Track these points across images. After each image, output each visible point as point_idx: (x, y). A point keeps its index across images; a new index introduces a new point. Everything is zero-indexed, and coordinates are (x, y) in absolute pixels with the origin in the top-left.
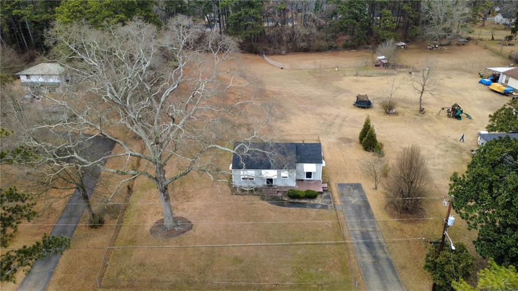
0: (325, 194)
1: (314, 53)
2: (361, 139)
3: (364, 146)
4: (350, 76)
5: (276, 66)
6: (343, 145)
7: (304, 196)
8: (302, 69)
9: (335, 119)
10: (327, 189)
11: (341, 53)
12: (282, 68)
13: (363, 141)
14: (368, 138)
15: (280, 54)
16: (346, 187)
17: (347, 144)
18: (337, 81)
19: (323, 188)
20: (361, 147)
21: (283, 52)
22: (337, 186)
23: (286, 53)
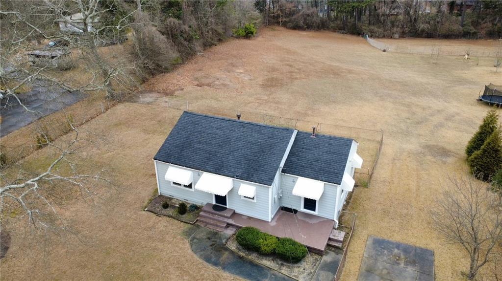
0: (328, 258)
1: (440, 39)
2: (469, 151)
3: (472, 166)
4: (486, 66)
5: (377, 48)
6: (429, 157)
7: (268, 249)
8: (413, 54)
9: (432, 115)
10: (340, 245)
11: (480, 41)
12: (384, 51)
13: (472, 157)
14: (485, 151)
15: (391, 37)
16: (390, 251)
17: (439, 158)
18: (462, 70)
19: (330, 239)
20: (466, 167)
21: (397, 36)
22: (370, 242)
23: (399, 37)
